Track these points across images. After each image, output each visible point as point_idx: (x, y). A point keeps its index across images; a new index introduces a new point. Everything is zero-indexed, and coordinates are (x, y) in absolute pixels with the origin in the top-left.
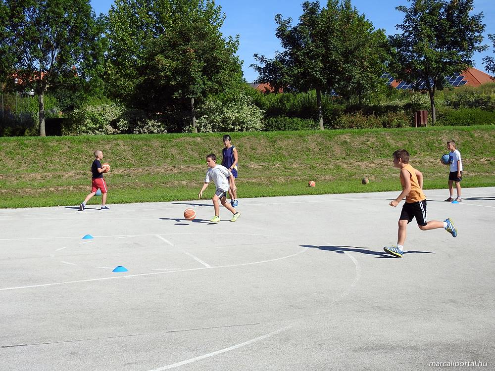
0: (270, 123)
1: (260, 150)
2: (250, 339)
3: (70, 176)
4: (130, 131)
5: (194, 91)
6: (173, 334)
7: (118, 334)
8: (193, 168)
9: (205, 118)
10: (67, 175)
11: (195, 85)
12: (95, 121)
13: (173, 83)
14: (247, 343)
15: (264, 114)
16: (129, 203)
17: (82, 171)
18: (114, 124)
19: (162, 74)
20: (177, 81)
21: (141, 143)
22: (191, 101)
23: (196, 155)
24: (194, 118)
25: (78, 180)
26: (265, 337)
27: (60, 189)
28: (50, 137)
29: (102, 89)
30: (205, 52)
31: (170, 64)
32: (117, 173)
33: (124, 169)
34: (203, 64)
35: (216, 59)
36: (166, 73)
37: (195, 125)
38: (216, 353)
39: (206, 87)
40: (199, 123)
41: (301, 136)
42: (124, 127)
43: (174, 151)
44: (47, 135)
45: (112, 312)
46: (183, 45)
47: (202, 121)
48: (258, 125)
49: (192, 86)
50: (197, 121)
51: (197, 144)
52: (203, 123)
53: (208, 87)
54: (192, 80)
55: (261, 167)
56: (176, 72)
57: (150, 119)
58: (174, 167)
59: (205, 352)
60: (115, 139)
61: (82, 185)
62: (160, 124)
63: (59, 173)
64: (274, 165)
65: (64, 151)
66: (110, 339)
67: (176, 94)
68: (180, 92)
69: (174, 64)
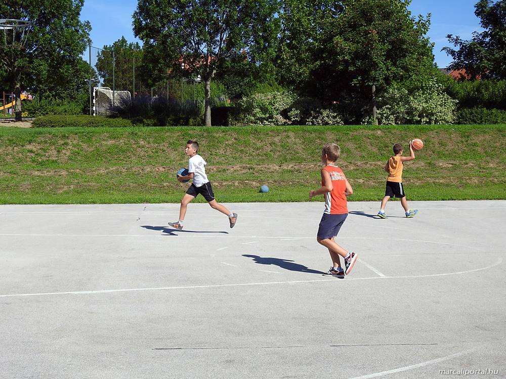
0: (464, 115)
1: (450, 146)
2: (426, 360)
3: (235, 171)
4: (302, 122)
5: (375, 78)
6: (338, 348)
7: (278, 344)
8: (371, 165)
9: (387, 108)
10: (232, 169)
11: (376, 71)
12: (264, 110)
13: (351, 68)
14: (421, 365)
15: (457, 104)
16: (299, 201)
17: (248, 166)
18: (285, 113)
19: (340, 58)
20: (356, 67)
21: (313, 135)
22: (371, 89)
23: (375, 150)
24: (375, 108)
25: (244, 175)
26: (444, 359)
27: (224, 184)
28: (216, 128)
29: (272, 75)
30: (389, 33)
31: (350, 47)
32: (286, 168)
33: (294, 164)
34: (387, 46)
35: (402, 42)
36: (344, 57)
37: (375, 116)
38: (385, 373)
39: (389, 72)
40: (380, 114)
41: (500, 131)
42: (296, 117)
43: (351, 145)
44: (212, 125)
45: (273, 320)
46: (364, 26)
47: (384, 112)
48: (450, 117)
49: (373, 73)
50: (378, 111)
51: (377, 138)
52: (385, 114)
53: (391, 73)
54: (375, 66)
55: (451, 165)
56: (356, 56)
57: (325, 109)
58: (350, 163)
59: (373, 371)
60: (285, 131)
61: (248, 180)
62: (335, 114)
63: (224, 167)
64: (467, 164)
65: (230, 142)
66: (269, 349)
67: (355, 81)
68: (359, 78)
69: (353, 47)
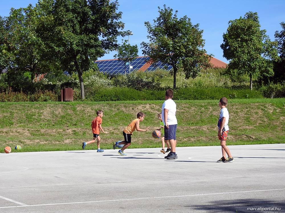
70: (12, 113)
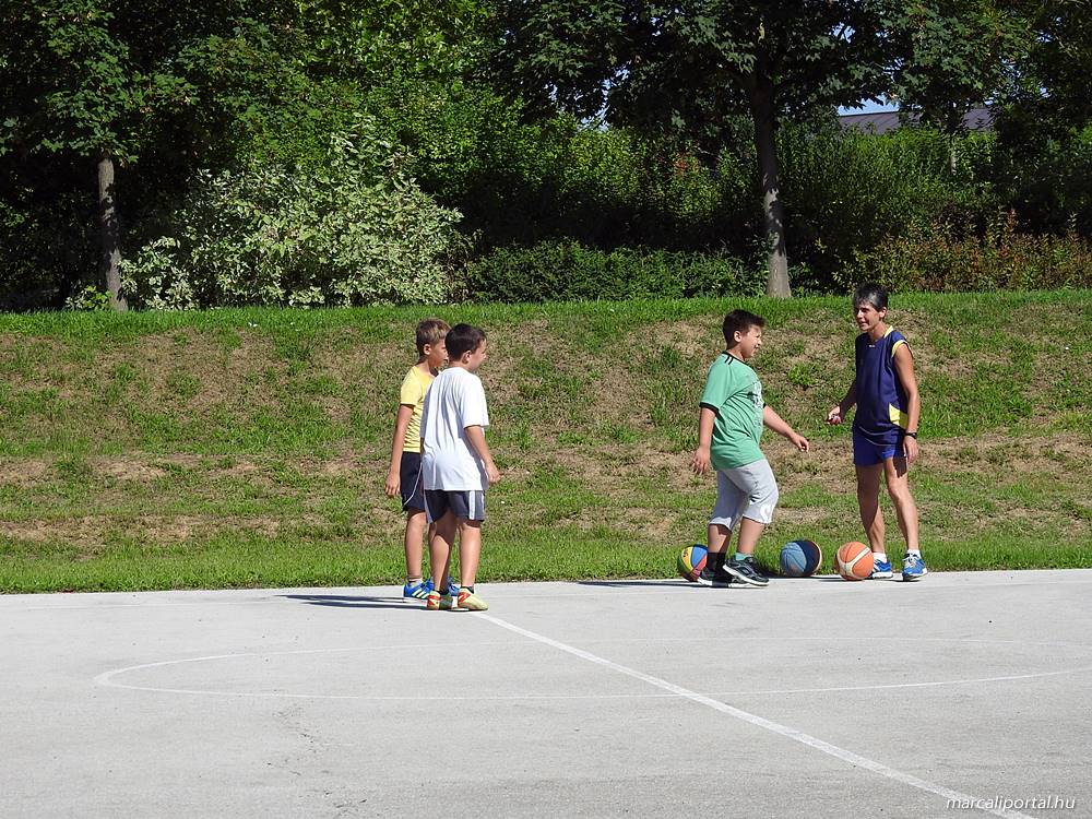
37: (115, 282)
40: (135, 276)
50: (127, 266)
70: (1020, 352)
